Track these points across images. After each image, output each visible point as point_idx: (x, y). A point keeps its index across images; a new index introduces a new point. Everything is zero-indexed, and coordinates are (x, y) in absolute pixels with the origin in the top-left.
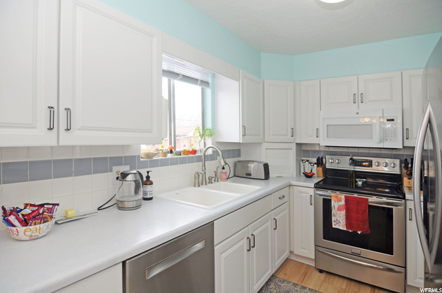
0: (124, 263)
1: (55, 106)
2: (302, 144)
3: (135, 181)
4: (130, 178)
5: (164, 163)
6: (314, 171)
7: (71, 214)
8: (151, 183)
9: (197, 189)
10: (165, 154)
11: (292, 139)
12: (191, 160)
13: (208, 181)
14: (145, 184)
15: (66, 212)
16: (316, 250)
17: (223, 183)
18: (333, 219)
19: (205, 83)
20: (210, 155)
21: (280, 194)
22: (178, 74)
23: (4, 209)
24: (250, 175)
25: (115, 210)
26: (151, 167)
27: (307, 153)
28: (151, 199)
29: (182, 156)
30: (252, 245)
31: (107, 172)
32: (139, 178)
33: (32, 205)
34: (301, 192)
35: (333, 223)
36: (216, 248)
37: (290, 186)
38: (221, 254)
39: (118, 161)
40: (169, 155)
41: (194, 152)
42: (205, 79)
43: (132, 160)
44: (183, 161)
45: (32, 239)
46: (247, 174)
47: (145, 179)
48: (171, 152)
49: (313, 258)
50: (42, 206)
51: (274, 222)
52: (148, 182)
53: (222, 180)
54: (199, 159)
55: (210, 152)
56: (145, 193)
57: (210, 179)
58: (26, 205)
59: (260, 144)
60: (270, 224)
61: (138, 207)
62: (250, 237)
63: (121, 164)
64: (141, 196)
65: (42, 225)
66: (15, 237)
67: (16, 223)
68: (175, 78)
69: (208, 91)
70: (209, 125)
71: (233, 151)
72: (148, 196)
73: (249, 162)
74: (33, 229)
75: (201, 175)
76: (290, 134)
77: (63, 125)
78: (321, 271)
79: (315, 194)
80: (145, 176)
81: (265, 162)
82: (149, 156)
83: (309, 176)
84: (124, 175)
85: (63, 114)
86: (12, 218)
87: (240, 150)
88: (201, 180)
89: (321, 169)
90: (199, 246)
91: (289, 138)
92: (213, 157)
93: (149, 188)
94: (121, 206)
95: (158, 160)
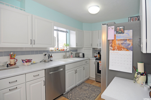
0: (45, 69)
1: (32, 39)
2: (95, 48)
3: (48, 56)
4: (47, 55)
5: (55, 52)
6: (97, 56)
7: (35, 62)
8: (52, 57)
9: (64, 59)
10: (56, 50)
11: (91, 47)
12: (63, 52)
13: (67, 57)
14: (50, 57)
15: (33, 62)
16: (96, 76)
17: (71, 58)
18: (99, 67)
19: (67, 32)
20: (68, 51)
21: (86, 61)
22: (59, 30)
23: (22, 60)
24: (79, 56)
25: (44, 62)
26: (52, 53)
27: (96, 51)
28: (52, 61)
29: (60, 51)
30: (76, 72)
31: (42, 54)
32: (49, 55)
33: (27, 60)
34: (92, 61)
35: (99, 69)
36: (66, 71)
37: (89, 59)
38: (67, 72)
39: (44, 51)
40: (57, 51)
41: (64, 50)
42: (67, 31)
43: (48, 51)
44: (60, 52)
45: (28, 65)
46: (78, 56)
47: (50, 56)
48: (57, 50)
49: (95, 78)
50: (29, 60)
51: (83, 68)
52: (51, 57)
53: (71, 57)
54: (65, 52)
55: (68, 50)
56: (51, 59)
57: (68, 57)
58: (26, 60)
59: (82, 48)
60: (82, 68)
61: (49, 62)
62: (76, 70)
63: (45, 52)
64: (49, 59)
65: (29, 63)
66: (24, 65)
67: (25, 62)
68: (58, 31)
69: (68, 34)
70: (68, 43)
71: (75, 50)
72: (51, 60)
73: (79, 53)
74: (28, 63)
75: (65, 56)
76: (91, 45)
77: (33, 43)
78: (97, 81)
79: (96, 61)
80: (50, 55)
81: (83, 53)
82: (52, 51)
83: (95, 57)
84: (46, 55)
85: (33, 41)
86: (24, 61)
87: (77, 50)
88: (65, 57)
89: (99, 55)
90: (62, 69)
91: (90, 47)
92: (69, 51)
93: (51, 58)
94: (45, 61)
95: (54, 52)
